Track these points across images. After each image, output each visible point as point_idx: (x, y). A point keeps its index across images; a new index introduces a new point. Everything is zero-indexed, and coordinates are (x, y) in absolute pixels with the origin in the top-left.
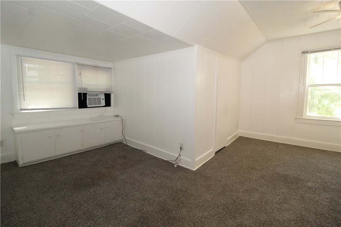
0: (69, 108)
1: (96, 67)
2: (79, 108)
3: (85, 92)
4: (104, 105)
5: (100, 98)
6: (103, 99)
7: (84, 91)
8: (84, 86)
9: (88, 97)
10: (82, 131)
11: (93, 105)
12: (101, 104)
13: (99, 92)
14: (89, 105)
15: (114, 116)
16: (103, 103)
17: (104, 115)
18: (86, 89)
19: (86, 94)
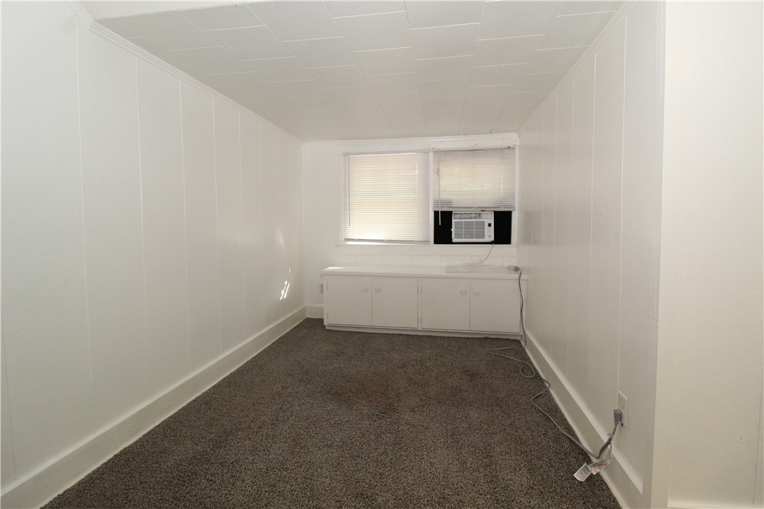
0: (414, 241)
1: (473, 152)
2: (435, 243)
3: (446, 209)
4: (492, 239)
5: (484, 222)
6: (490, 225)
7: (444, 207)
8: (444, 197)
9: (453, 221)
10: (420, 289)
11: (465, 238)
12: (484, 238)
13: (478, 208)
14: (456, 238)
15: (509, 268)
16: (490, 234)
17: (485, 263)
18: (450, 202)
19: (450, 213)
